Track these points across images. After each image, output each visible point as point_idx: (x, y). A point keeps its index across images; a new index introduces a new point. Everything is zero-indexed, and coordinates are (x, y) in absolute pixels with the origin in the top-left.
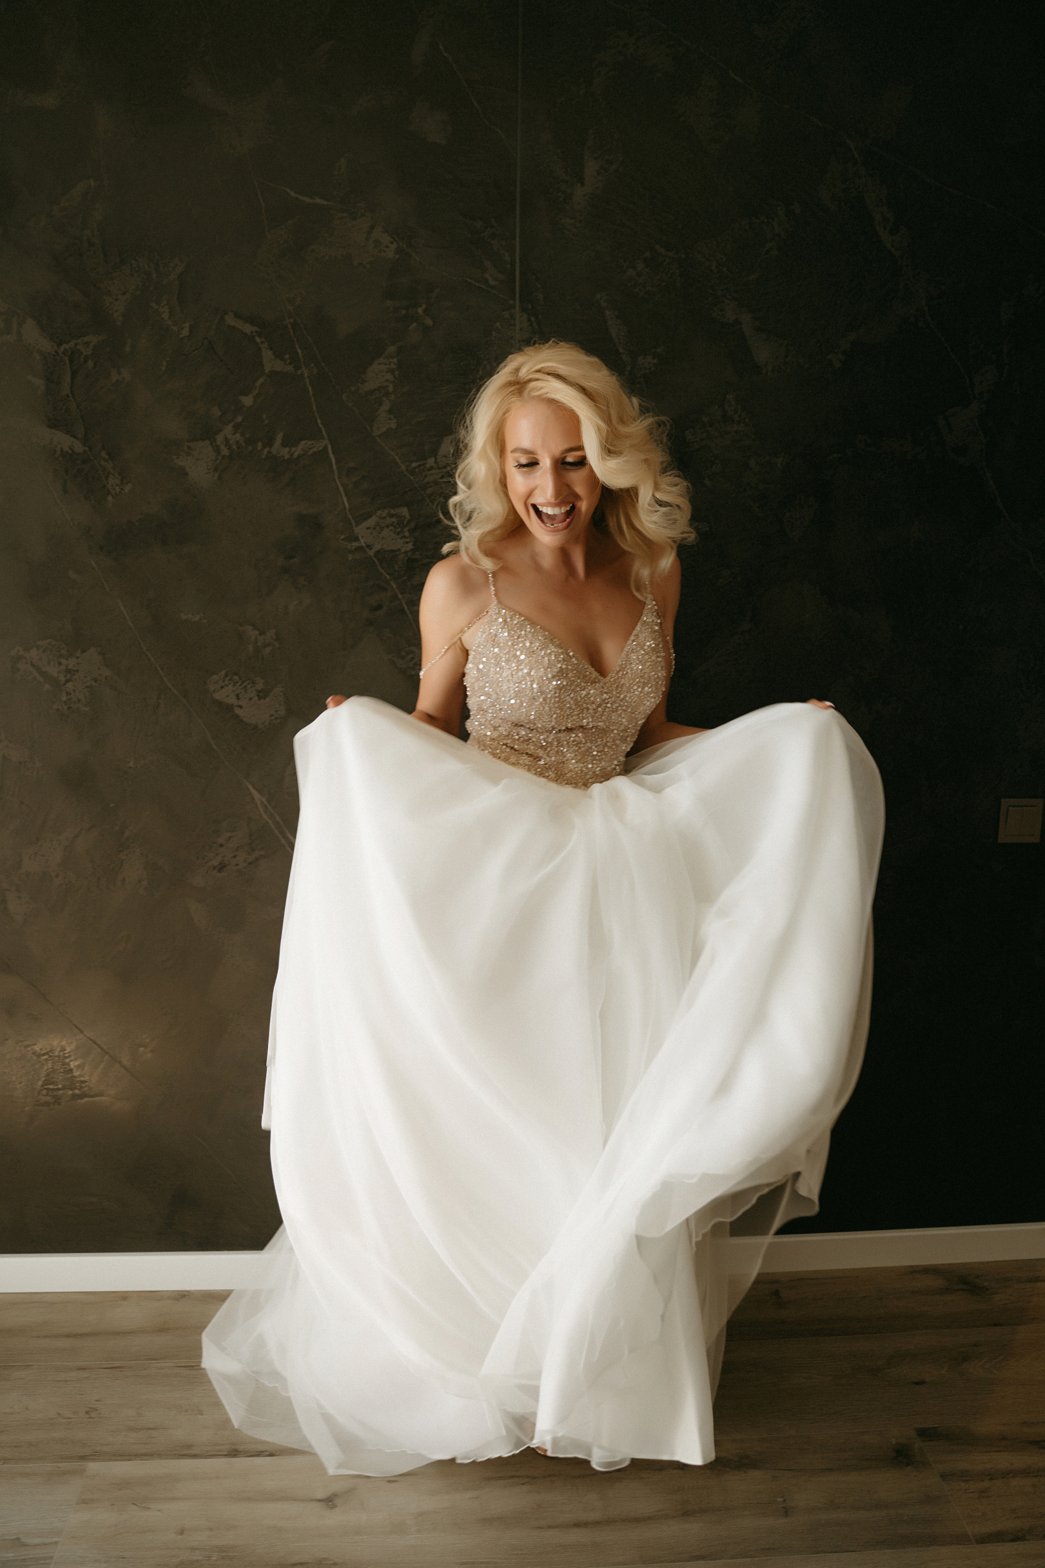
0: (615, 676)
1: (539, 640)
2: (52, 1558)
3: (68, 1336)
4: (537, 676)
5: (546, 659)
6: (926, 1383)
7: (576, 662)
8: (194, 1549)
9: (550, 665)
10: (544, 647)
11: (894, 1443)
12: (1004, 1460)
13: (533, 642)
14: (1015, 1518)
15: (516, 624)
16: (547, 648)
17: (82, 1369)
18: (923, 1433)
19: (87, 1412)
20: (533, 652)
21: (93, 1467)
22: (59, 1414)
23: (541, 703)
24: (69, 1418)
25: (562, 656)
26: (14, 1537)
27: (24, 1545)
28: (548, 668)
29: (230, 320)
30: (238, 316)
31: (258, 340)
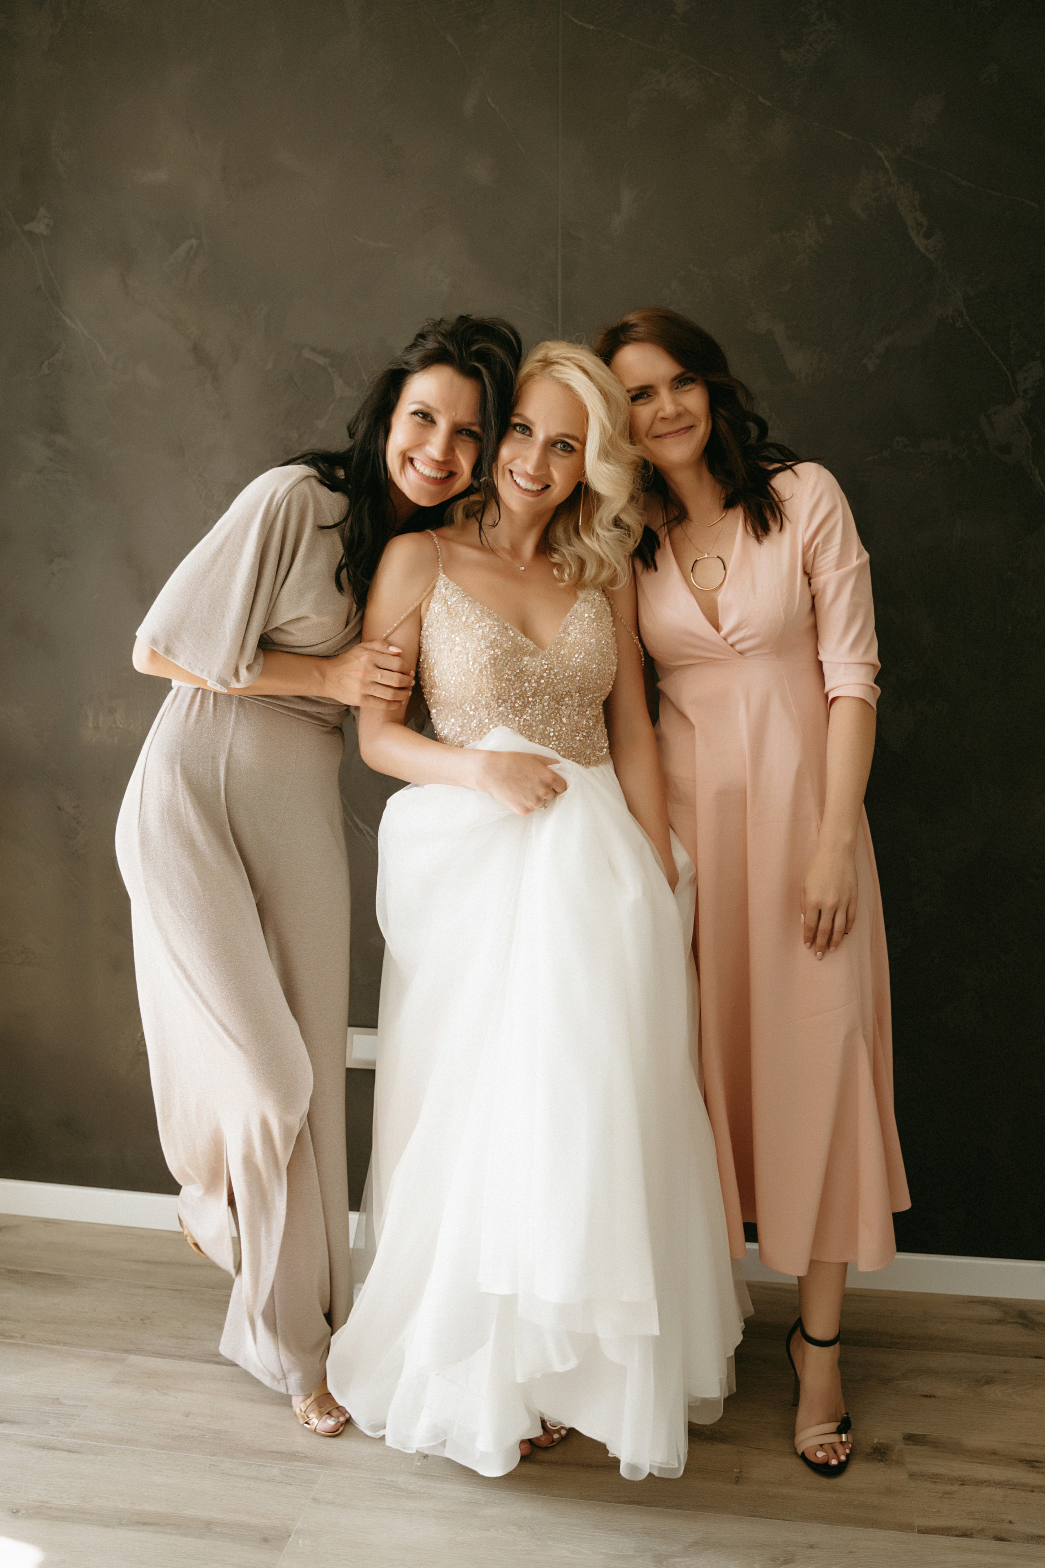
0: (554, 648)
1: (476, 614)
2: (79, 1416)
3: (146, 1262)
4: (471, 648)
5: (481, 631)
6: (935, 1397)
7: (512, 635)
8: (193, 1428)
9: (484, 637)
10: (480, 620)
11: (875, 1442)
12: (984, 1471)
13: (468, 616)
14: (970, 1519)
15: (455, 601)
16: (483, 620)
17: (149, 1288)
18: (910, 1439)
19: (142, 1320)
20: (468, 626)
21: (133, 1358)
22: (119, 1318)
23: (478, 676)
24: (126, 1322)
25: (497, 628)
26: (56, 1397)
27: (60, 1403)
28: (482, 639)
29: (307, 354)
30: (313, 349)
31: (330, 370)
